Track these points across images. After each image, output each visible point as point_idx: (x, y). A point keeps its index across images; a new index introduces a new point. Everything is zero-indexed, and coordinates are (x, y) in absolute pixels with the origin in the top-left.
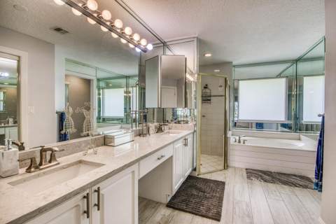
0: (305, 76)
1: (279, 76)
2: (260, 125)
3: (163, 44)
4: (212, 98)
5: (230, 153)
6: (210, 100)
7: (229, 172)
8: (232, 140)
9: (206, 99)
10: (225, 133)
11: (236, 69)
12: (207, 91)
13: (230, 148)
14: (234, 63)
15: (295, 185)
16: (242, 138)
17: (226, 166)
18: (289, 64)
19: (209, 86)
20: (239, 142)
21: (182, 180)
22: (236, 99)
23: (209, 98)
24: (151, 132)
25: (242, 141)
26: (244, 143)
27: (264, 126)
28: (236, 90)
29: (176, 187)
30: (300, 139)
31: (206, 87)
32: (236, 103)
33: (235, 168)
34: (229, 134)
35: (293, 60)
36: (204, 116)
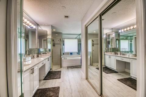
1: (76, 38)
2: (71, 54)
3: (37, 25)
4: (55, 45)
7: (62, 68)
8: (63, 59)
10: (61, 56)
11: (64, 35)
12: (54, 42)
13: (62, 61)
14: (63, 33)
15: (79, 68)
16: (66, 58)
17: (61, 67)
18: (78, 35)
19: (54, 40)
21: (48, 72)
22: (64, 45)
24: (35, 57)
27: (73, 54)
28: (64, 41)
29: (46, 74)
32: (64, 46)
33: (64, 67)
34: (62, 57)
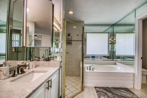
0: (117, 33)
4: (72, 42)
5: (85, 77)
6: (71, 43)
9: (69, 42)
12: (70, 37)
19: (71, 35)
20: (90, 69)
23: (71, 42)
25: (91, 69)
26: (93, 70)
30: (116, 64)
31: (69, 35)
33: (88, 87)
35: (112, 25)
36: (67, 53)
